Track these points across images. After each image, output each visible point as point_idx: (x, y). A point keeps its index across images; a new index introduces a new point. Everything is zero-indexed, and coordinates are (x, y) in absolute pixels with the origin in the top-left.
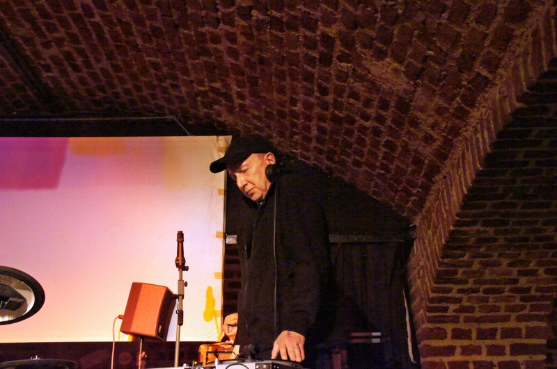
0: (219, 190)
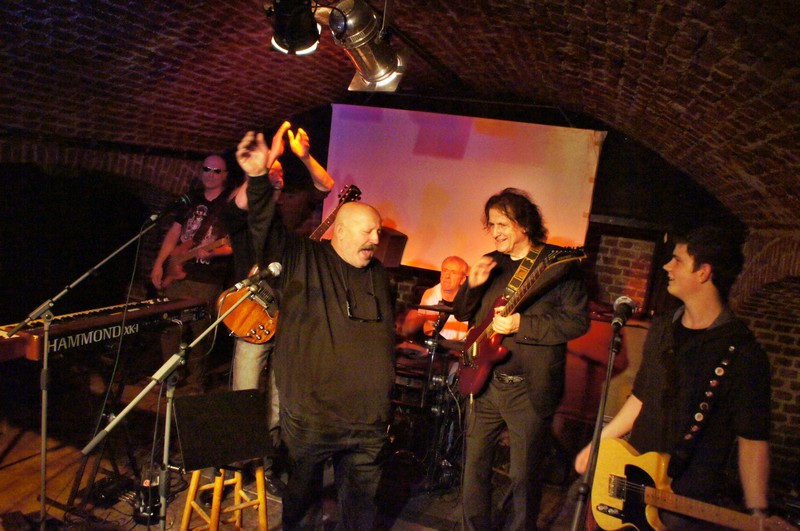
0: (591, 179)
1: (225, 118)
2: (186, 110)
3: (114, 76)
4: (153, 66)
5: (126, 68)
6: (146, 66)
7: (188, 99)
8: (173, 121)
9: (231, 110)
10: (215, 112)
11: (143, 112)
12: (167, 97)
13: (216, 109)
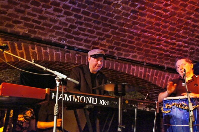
1: (181, 43)
2: (158, 37)
3: (116, 15)
4: (131, 5)
5: (120, 8)
6: (128, 6)
7: (156, 30)
8: (154, 45)
9: (183, 37)
10: (174, 39)
11: (136, 39)
12: (145, 29)
13: (173, 37)
